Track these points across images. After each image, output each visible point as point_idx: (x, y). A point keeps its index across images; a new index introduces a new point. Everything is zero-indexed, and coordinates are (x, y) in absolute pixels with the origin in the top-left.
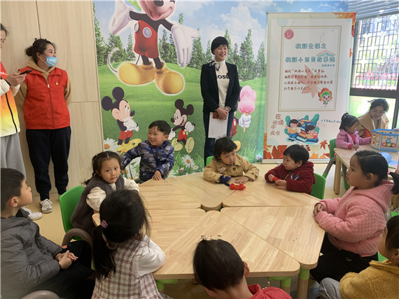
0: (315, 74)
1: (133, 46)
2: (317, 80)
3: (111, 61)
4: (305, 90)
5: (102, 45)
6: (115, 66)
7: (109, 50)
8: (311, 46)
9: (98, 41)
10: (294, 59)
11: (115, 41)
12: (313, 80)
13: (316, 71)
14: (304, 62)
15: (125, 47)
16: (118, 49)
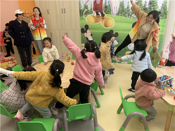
1: (93, 8)
3: (84, 15)
5: (82, 9)
6: (86, 17)
7: (84, 11)
9: (80, 7)
11: (86, 7)
15: (89, 9)
16: (87, 10)
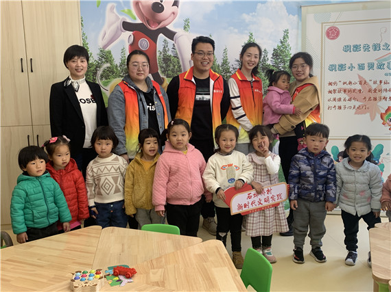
0: (374, 87)
2: (378, 95)
3: (101, 79)
4: (360, 110)
6: (106, 84)
7: (98, 66)
8: (367, 48)
10: (342, 67)
11: (106, 56)
12: (372, 95)
13: (375, 83)
14: (356, 70)
15: (117, 62)
16: (108, 65)
